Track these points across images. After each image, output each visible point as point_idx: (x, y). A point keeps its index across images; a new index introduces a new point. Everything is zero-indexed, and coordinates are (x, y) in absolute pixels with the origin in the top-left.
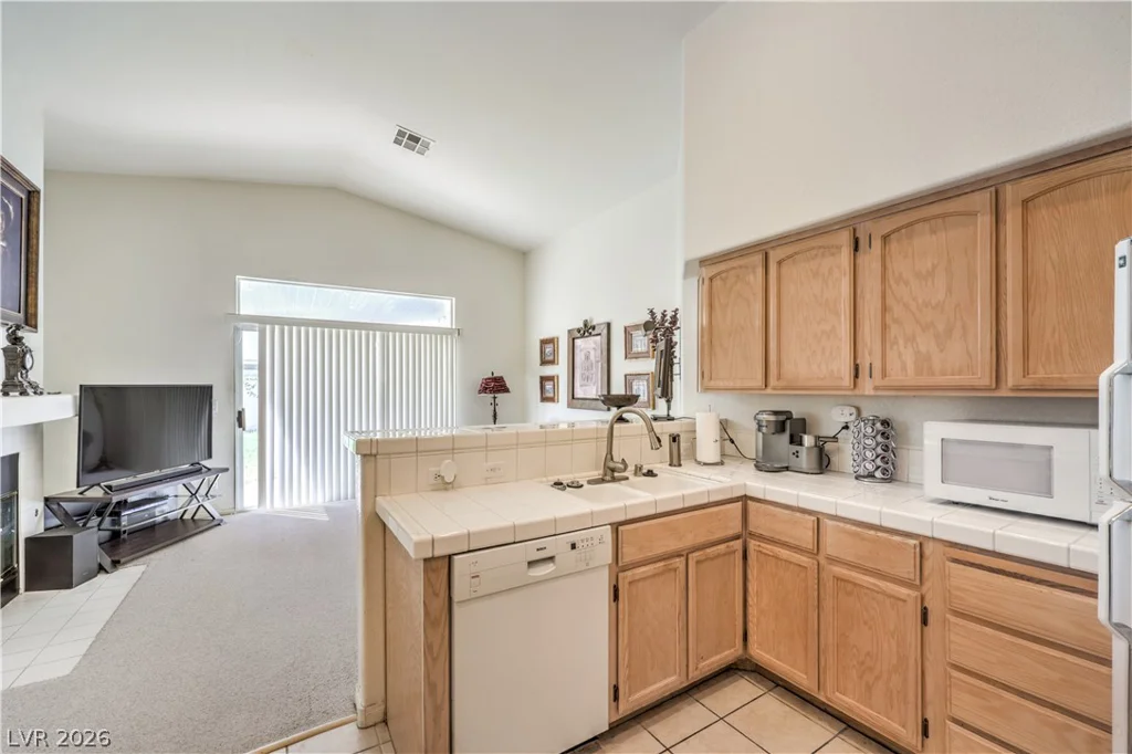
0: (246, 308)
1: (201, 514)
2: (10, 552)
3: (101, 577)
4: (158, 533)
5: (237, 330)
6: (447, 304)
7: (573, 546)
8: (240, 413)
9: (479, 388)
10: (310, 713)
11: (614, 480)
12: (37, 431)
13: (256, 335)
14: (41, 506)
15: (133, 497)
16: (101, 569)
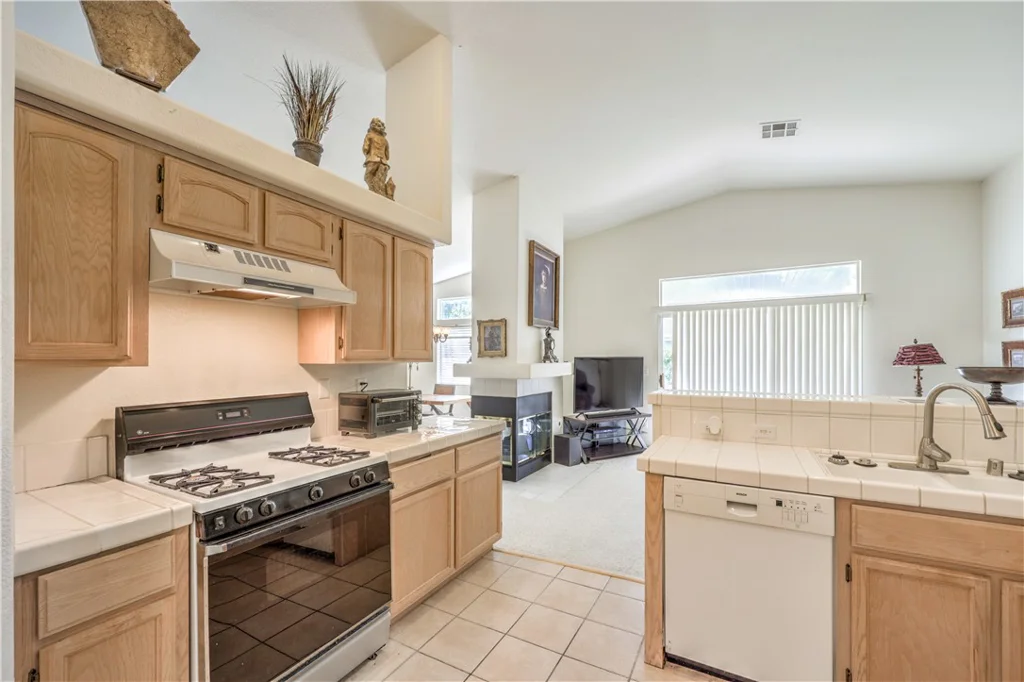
0: (667, 301)
1: (636, 443)
2: (549, 439)
3: (582, 464)
4: (615, 449)
5: (660, 318)
6: (852, 269)
7: (779, 503)
8: (661, 377)
9: (895, 357)
10: (630, 568)
11: (934, 469)
12: (559, 380)
13: (671, 319)
14: (561, 421)
15: (603, 423)
16: (582, 461)
